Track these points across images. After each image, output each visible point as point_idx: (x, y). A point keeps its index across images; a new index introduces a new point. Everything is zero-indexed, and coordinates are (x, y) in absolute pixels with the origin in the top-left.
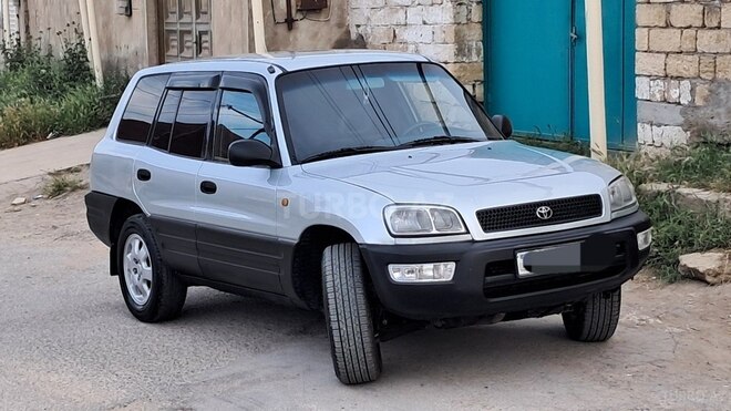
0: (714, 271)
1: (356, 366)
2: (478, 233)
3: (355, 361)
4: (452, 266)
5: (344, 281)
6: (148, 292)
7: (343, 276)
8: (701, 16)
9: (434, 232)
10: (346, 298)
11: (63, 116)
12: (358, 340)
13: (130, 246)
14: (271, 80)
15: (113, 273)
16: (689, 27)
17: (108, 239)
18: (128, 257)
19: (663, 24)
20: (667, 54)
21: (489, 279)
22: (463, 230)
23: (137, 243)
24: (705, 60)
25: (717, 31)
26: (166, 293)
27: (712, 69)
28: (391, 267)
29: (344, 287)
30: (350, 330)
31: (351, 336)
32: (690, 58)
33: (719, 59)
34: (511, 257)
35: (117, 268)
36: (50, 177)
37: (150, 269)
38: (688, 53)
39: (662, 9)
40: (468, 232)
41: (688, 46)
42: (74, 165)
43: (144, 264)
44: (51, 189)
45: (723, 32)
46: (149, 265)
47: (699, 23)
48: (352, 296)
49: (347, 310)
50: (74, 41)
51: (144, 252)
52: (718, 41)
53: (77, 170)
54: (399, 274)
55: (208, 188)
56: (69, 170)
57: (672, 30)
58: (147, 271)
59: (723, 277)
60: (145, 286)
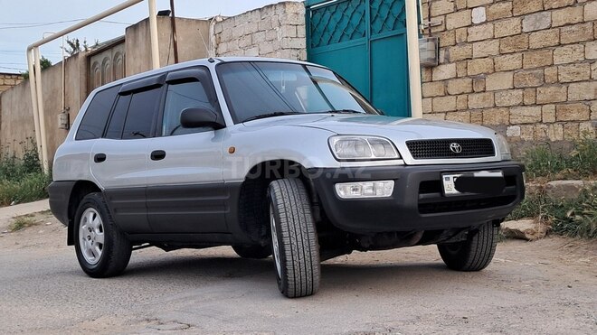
0: (532, 230)
1: (304, 278)
2: (409, 159)
3: (303, 273)
4: (392, 183)
5: (293, 203)
6: (100, 253)
7: (292, 199)
8: (470, 85)
9: (373, 157)
10: (296, 217)
11: (21, 192)
12: (307, 254)
13: (86, 219)
14: (212, 67)
15: (69, 244)
16: (463, 93)
17: (66, 218)
18: (83, 228)
19: (442, 94)
20: (446, 113)
21: (422, 196)
22: (397, 156)
23: (92, 215)
24: (474, 113)
25: (483, 94)
26: (116, 251)
27: (480, 119)
28: (338, 186)
29: (294, 208)
30: (300, 244)
31: (301, 250)
32: (463, 113)
33: (485, 112)
34: (439, 179)
35: (73, 239)
36: (13, 220)
37: (102, 234)
38: (462, 110)
39: (442, 84)
40: (401, 158)
41: (462, 105)
42: (30, 212)
43: (97, 231)
44: (14, 226)
45: (487, 94)
46: (101, 231)
47: (469, 90)
48: (302, 216)
49: (298, 227)
50: (30, 148)
51: (98, 221)
52: (484, 100)
53: (32, 216)
54: (345, 191)
55: (158, 156)
56: (26, 215)
57: (449, 97)
58: (100, 237)
59: (538, 235)
60: (97, 248)
